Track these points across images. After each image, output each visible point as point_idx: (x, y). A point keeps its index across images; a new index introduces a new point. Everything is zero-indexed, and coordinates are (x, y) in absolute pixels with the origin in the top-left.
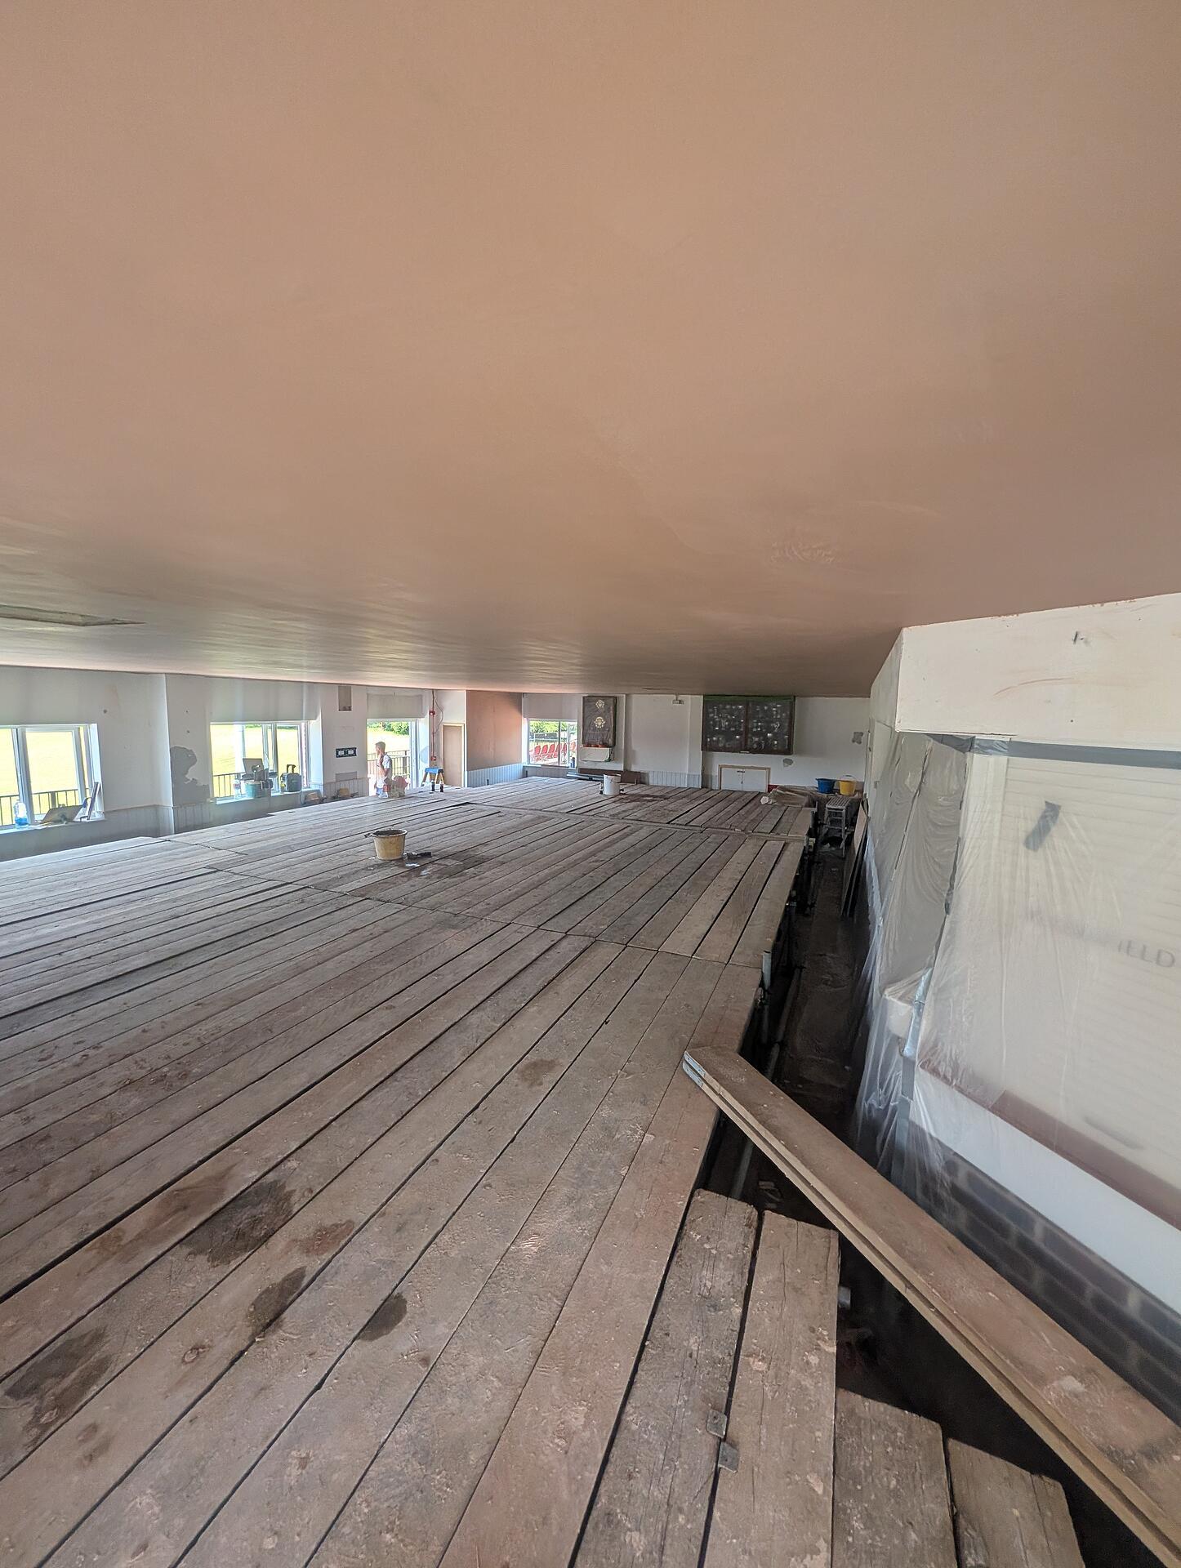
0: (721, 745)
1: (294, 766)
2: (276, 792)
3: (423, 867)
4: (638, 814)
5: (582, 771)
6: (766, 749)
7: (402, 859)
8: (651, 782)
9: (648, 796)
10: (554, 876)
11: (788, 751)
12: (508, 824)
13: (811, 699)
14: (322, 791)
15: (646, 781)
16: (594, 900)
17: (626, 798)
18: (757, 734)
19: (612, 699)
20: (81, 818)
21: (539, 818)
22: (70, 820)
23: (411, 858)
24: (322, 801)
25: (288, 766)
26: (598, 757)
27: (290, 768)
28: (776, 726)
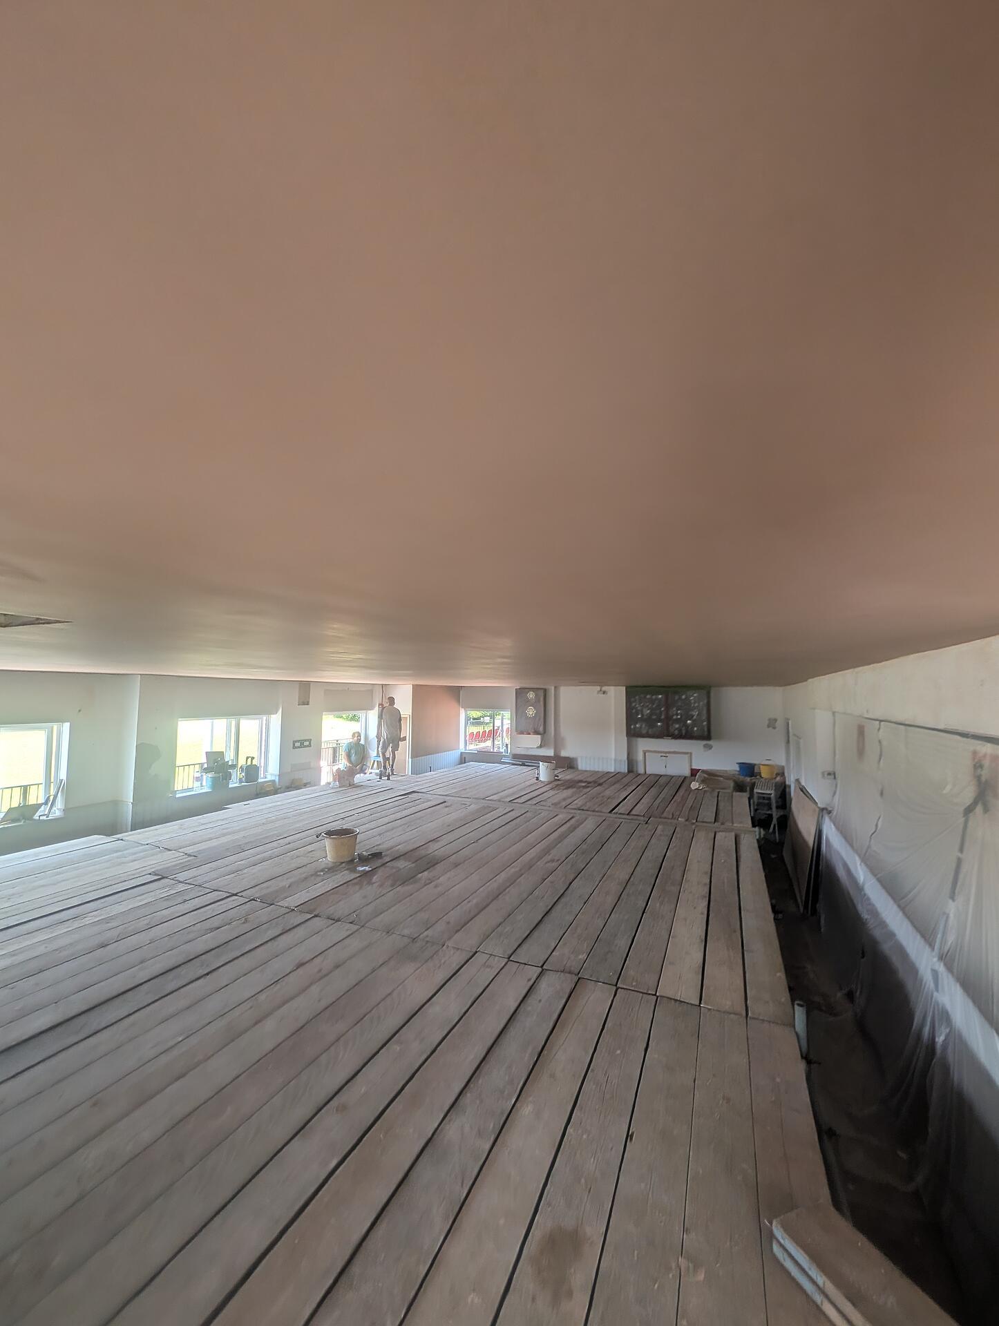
0: (644, 732)
1: (253, 758)
2: (233, 784)
3: (373, 871)
4: (579, 802)
5: (515, 756)
6: (687, 735)
7: (352, 861)
8: (580, 768)
9: (581, 781)
10: (512, 882)
11: (708, 737)
12: (454, 816)
13: (724, 688)
14: (277, 780)
15: (575, 766)
16: (561, 915)
17: (562, 785)
18: (677, 721)
19: (542, 691)
20: (39, 816)
21: (484, 808)
22: (31, 818)
23: (363, 860)
24: (276, 792)
25: (247, 758)
26: (531, 743)
27: (249, 760)
28: (695, 713)
